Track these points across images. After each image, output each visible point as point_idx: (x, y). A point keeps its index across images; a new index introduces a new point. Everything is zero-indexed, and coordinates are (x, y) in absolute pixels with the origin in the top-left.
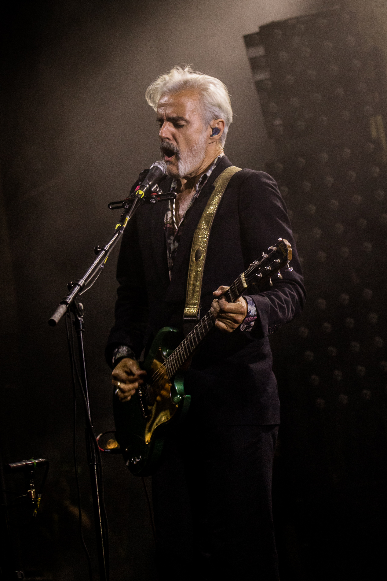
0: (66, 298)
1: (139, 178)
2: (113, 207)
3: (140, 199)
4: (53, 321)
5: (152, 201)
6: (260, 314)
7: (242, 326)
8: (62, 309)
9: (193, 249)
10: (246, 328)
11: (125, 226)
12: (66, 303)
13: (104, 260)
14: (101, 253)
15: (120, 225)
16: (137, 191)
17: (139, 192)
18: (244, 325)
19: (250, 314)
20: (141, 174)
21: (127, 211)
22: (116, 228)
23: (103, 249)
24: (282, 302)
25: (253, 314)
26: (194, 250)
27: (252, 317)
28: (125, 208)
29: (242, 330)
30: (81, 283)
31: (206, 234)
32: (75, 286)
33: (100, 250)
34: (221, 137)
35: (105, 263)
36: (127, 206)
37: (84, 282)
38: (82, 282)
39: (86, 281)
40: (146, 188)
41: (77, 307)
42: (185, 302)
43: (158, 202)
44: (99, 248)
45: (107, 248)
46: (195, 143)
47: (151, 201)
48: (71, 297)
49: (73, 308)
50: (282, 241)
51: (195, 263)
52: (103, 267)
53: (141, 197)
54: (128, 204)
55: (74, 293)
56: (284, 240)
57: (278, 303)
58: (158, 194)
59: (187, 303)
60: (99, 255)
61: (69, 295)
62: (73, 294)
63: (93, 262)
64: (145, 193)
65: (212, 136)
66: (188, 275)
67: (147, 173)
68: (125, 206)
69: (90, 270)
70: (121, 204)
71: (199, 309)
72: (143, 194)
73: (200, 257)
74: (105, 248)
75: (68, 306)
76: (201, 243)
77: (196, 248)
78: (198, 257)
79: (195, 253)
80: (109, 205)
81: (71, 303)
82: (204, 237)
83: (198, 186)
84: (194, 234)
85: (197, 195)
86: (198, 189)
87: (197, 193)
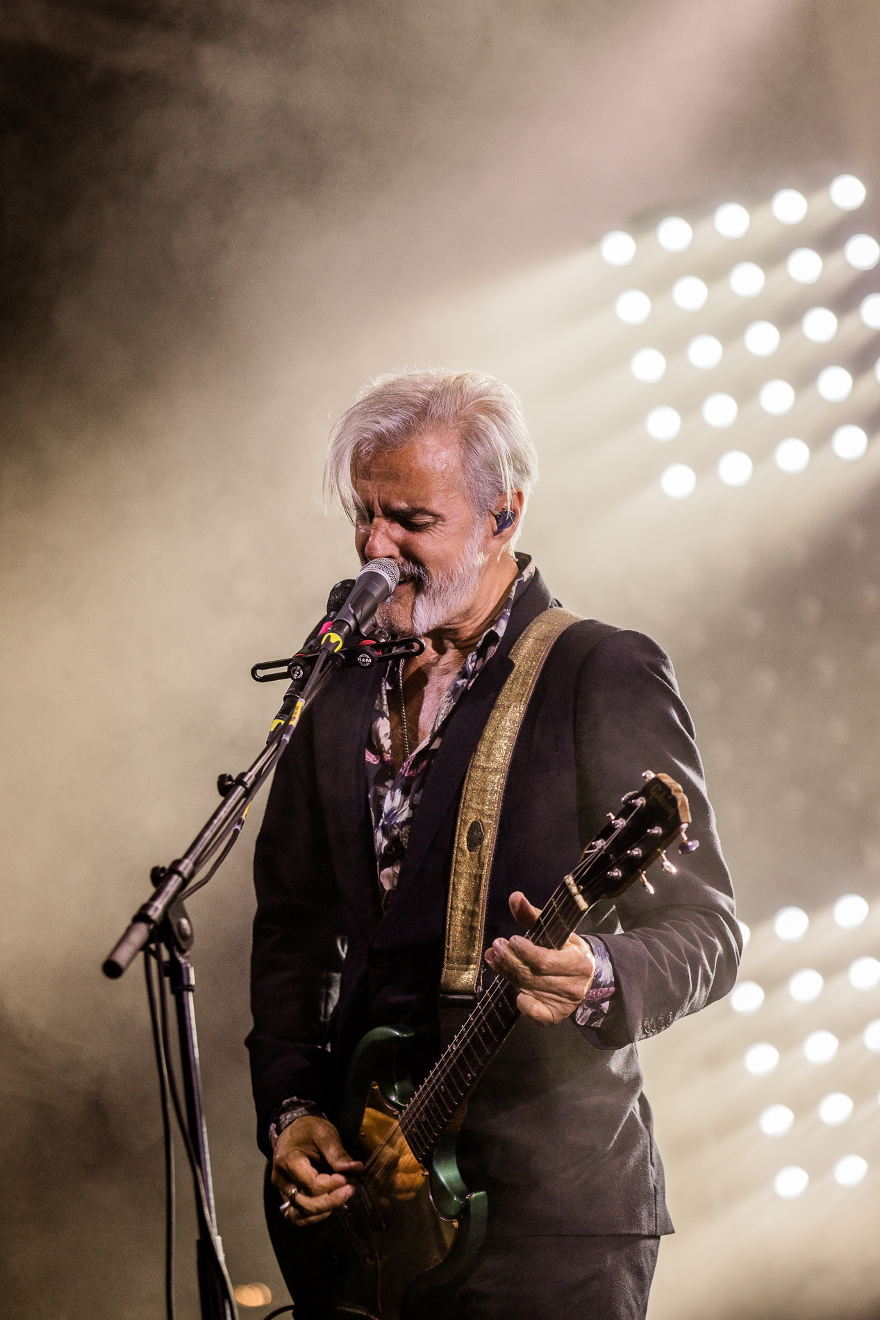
0: (147, 908)
2: (263, 675)
3: (332, 656)
4: (116, 966)
5: (363, 660)
6: (623, 982)
7: (579, 1011)
8: (138, 935)
9: (462, 820)
10: (592, 1018)
11: (294, 723)
12: (147, 920)
13: (242, 809)
14: (234, 792)
15: (283, 722)
16: (323, 635)
17: (329, 636)
18: (584, 1009)
19: (600, 980)
21: (300, 688)
22: (272, 729)
23: (240, 782)
24: (678, 953)
25: (606, 981)
26: (464, 822)
27: (604, 987)
28: (293, 679)
29: (582, 1022)
30: (185, 869)
31: (496, 781)
32: (169, 877)
33: (231, 786)
35: (244, 818)
36: (299, 673)
37: (191, 865)
38: (187, 865)
39: (196, 863)
40: (347, 627)
41: (175, 929)
42: (443, 953)
43: (378, 662)
44: (231, 780)
45: (249, 778)
47: (359, 659)
48: (160, 904)
50: (656, 780)
51: (468, 856)
52: (239, 829)
53: (336, 651)
54: (302, 668)
55: (168, 893)
56: (660, 775)
57: (668, 956)
58: (378, 641)
59: (448, 957)
60: (229, 797)
61: (155, 899)
62: (166, 896)
64: (346, 639)
66: (449, 885)
67: (350, 589)
68: (294, 672)
70: (284, 669)
71: (479, 975)
72: (339, 642)
73: (481, 840)
74: (245, 780)
75: (152, 926)
76: (483, 804)
77: (471, 817)
78: (475, 841)
79: (467, 829)
80: (254, 672)
81: (160, 918)
82: (492, 790)
83: (470, 660)
84: (466, 781)
85: (469, 683)
86: (470, 667)
87: (467, 678)
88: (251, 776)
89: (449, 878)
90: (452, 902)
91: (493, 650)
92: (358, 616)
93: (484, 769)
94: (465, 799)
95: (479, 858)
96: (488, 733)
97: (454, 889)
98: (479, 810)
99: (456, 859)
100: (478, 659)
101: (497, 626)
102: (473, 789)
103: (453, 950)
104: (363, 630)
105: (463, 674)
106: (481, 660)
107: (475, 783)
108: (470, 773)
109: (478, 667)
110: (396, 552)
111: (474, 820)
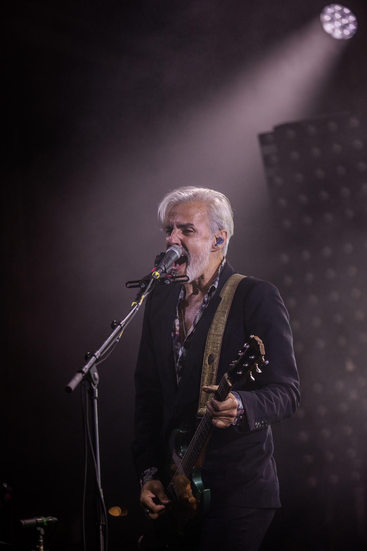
0: (82, 367)
1: (156, 260)
2: (130, 285)
3: (155, 280)
4: (69, 389)
5: (167, 282)
6: (247, 409)
8: (79, 377)
10: (237, 422)
11: (140, 304)
12: (82, 372)
13: (120, 334)
14: (117, 328)
15: (136, 303)
16: (154, 272)
18: (235, 419)
19: (239, 407)
20: (158, 256)
21: (143, 291)
22: (132, 306)
23: (119, 324)
26: (207, 354)
27: (241, 410)
28: (141, 288)
29: (234, 424)
30: (97, 355)
31: (219, 339)
32: (91, 357)
33: (116, 325)
34: (223, 247)
35: (120, 337)
36: (143, 286)
37: (99, 354)
38: (98, 353)
39: (101, 353)
40: (162, 270)
41: (92, 376)
43: (172, 283)
44: (116, 323)
45: (123, 323)
46: (202, 250)
47: (165, 282)
48: (87, 366)
49: (88, 377)
51: (208, 366)
52: (118, 341)
53: (157, 278)
54: (144, 284)
55: (90, 363)
57: (266, 400)
60: (115, 329)
61: (85, 365)
63: (109, 336)
64: (161, 274)
65: (216, 245)
66: (201, 378)
67: (163, 256)
68: (141, 285)
69: (106, 342)
70: (138, 284)
72: (158, 275)
73: (213, 361)
74: (121, 323)
75: (84, 375)
76: (214, 347)
77: (210, 352)
78: (211, 361)
79: (208, 357)
80: (126, 284)
81: (87, 373)
82: (217, 343)
83: (205, 297)
84: (207, 339)
85: (206, 306)
86: (206, 299)
87: (205, 304)
88: (123, 322)
89: (201, 375)
90: (202, 383)
91: (213, 293)
92: (166, 266)
93: (214, 335)
94: (207, 346)
95: (213, 367)
96: (215, 321)
97: (203, 378)
98: (212, 350)
99: (204, 368)
100: (208, 296)
101: (215, 284)
102: (210, 342)
103: (202, 401)
104: (167, 271)
105: (204, 302)
106: (210, 297)
107: (210, 340)
108: (209, 336)
109: (209, 299)
110: (180, 243)
111: (210, 353)
